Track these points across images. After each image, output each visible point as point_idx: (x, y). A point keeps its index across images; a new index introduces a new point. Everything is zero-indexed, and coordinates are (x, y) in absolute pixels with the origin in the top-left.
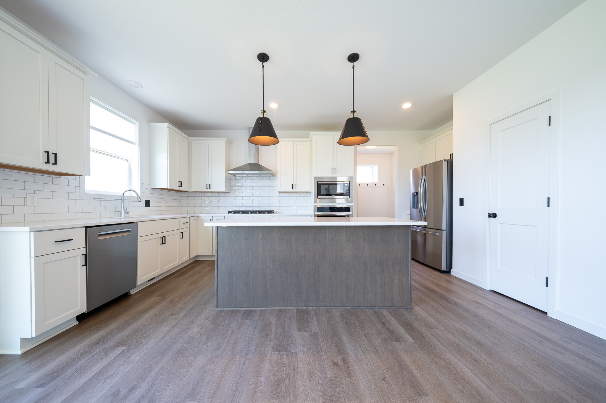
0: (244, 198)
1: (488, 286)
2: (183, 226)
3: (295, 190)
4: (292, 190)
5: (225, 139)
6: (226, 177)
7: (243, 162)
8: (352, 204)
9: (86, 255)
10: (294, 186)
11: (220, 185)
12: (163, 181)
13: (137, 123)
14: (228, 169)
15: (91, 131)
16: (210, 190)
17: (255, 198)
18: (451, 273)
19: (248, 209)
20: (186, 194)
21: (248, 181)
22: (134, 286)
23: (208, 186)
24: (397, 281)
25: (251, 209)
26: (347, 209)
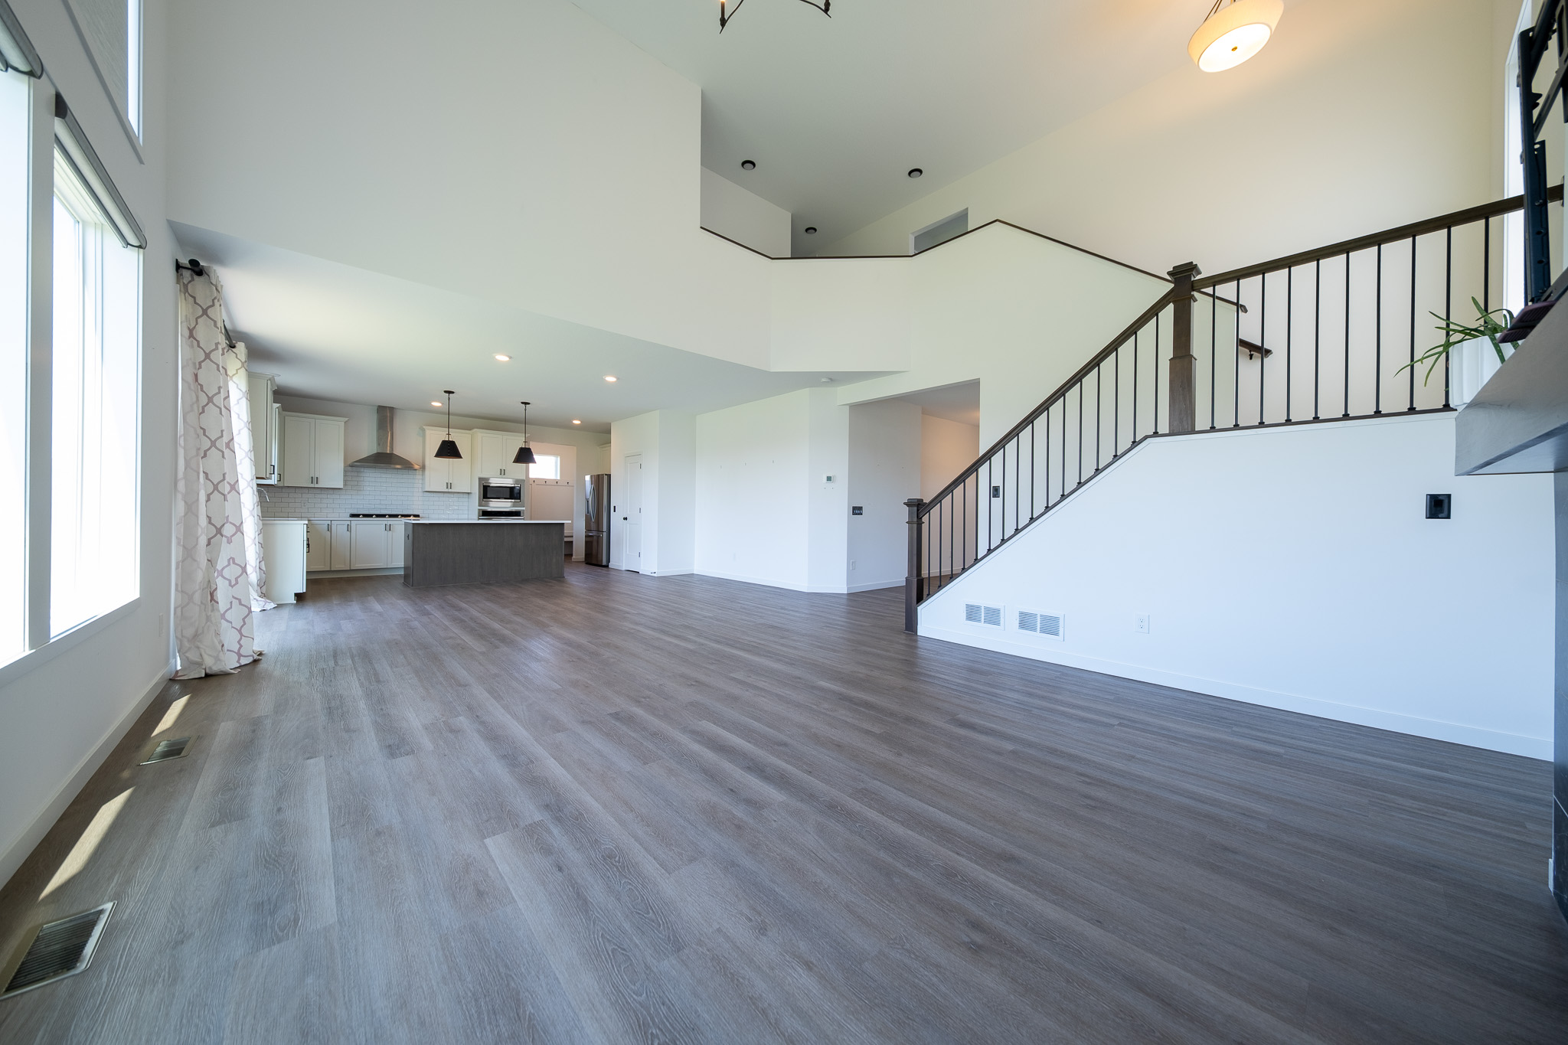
1: (624, 569)
3: (452, 491)
4: (447, 490)
5: (345, 419)
6: (344, 469)
7: (366, 451)
8: (524, 508)
10: (449, 485)
11: (333, 480)
14: (346, 460)
16: (317, 486)
18: (611, 566)
23: (314, 480)
24: (554, 560)
26: (517, 514)
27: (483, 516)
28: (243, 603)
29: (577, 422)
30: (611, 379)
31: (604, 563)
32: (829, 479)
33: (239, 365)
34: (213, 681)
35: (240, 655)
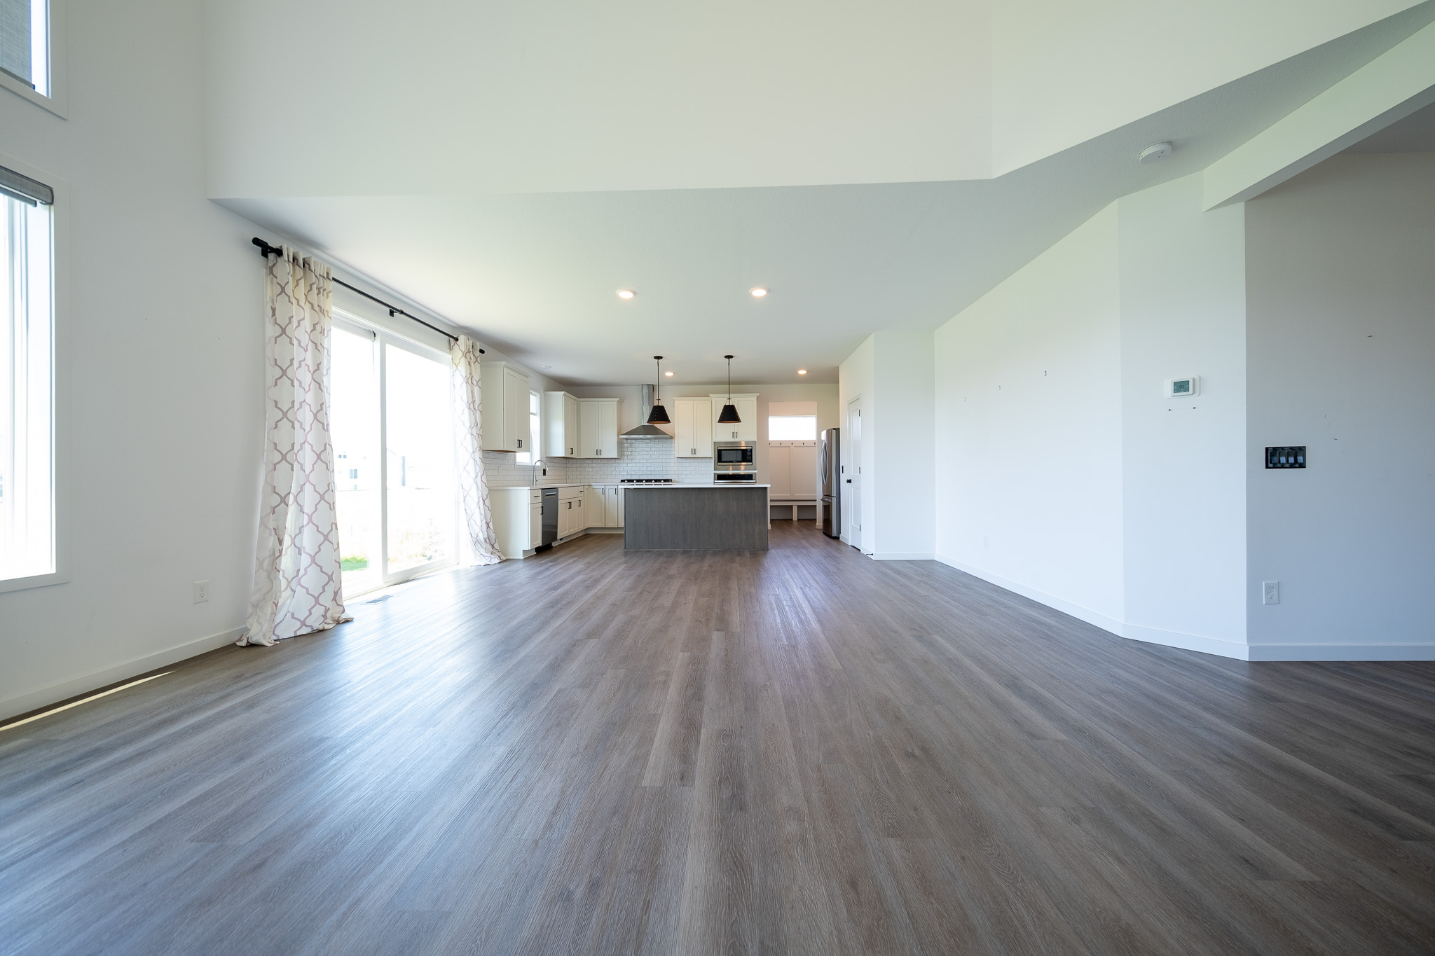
0: (637, 465)
2: (580, 494)
3: (695, 456)
4: (692, 456)
5: (618, 399)
6: (618, 441)
7: (635, 425)
8: (756, 471)
9: (542, 507)
10: (694, 451)
11: (610, 451)
12: (559, 450)
13: (538, 395)
14: (619, 434)
15: (531, 415)
16: (600, 457)
17: (650, 465)
18: (840, 539)
19: (641, 478)
20: (570, 460)
21: (641, 445)
22: (555, 539)
23: (599, 452)
25: (646, 478)
26: (749, 477)
27: (718, 479)
28: (324, 570)
29: (802, 372)
30: (759, 293)
31: (834, 533)
32: (1181, 387)
33: (461, 354)
34: (254, 651)
35: (303, 624)
